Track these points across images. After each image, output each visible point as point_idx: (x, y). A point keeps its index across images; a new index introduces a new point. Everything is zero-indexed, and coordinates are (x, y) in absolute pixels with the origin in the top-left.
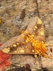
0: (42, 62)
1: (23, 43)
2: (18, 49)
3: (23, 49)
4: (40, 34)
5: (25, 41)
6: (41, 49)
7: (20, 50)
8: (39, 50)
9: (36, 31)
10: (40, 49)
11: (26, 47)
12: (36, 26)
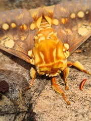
0: (40, 98)
1: (23, 28)
2: (5, 37)
3: (14, 41)
4: (77, 31)
5: (31, 23)
6: (48, 53)
7: (7, 39)
8: (41, 53)
9: (73, 19)
10: (43, 52)
11: (23, 39)
12: (85, 13)
